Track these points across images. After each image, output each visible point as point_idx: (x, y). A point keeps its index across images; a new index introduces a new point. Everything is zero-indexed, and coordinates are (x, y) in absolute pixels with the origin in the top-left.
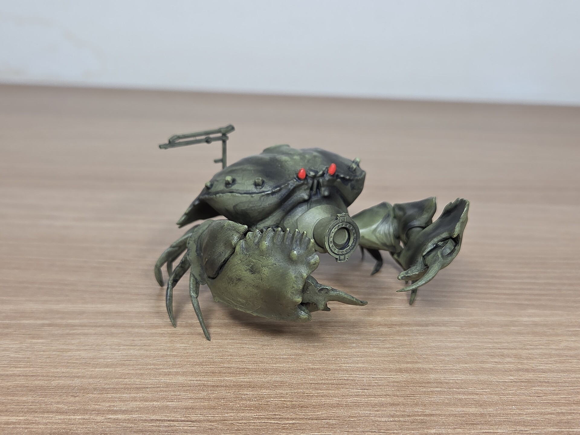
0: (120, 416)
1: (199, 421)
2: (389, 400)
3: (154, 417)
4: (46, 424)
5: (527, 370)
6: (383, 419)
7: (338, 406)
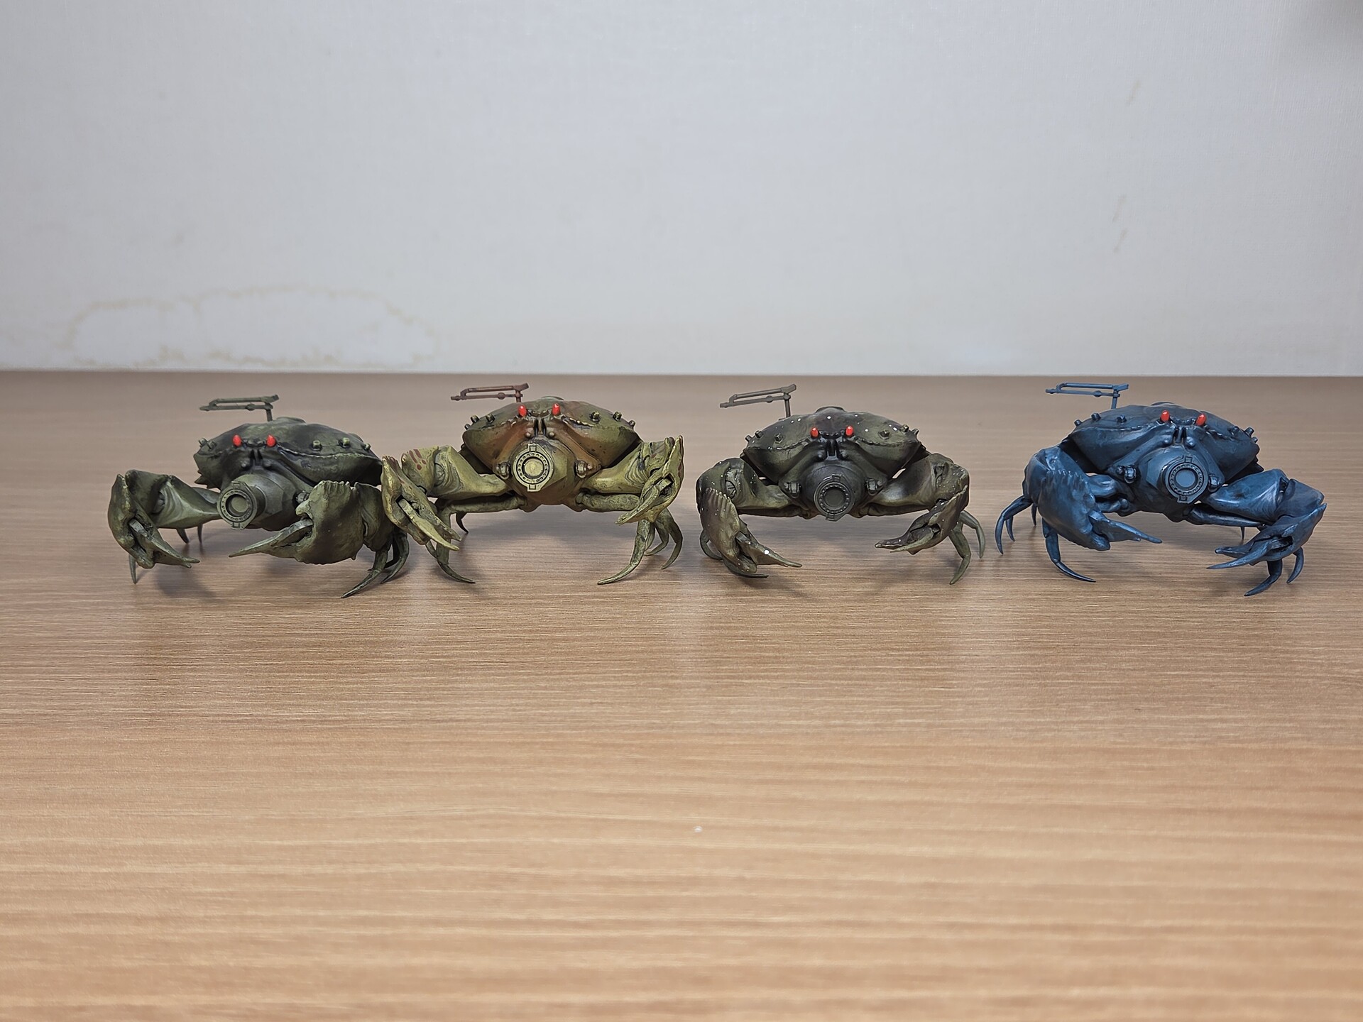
0: (441, 660)
1: (513, 662)
2: (692, 648)
3: (472, 660)
4: (376, 665)
5: (837, 628)
6: (681, 660)
7: (642, 652)
